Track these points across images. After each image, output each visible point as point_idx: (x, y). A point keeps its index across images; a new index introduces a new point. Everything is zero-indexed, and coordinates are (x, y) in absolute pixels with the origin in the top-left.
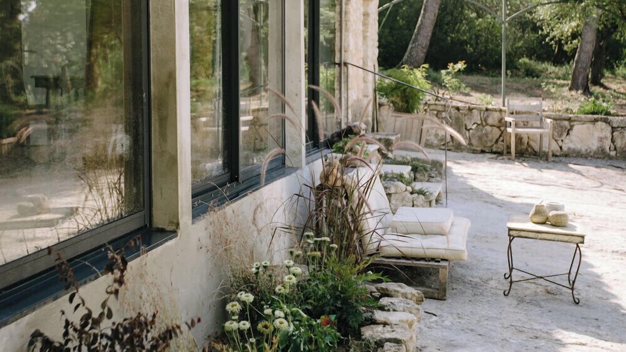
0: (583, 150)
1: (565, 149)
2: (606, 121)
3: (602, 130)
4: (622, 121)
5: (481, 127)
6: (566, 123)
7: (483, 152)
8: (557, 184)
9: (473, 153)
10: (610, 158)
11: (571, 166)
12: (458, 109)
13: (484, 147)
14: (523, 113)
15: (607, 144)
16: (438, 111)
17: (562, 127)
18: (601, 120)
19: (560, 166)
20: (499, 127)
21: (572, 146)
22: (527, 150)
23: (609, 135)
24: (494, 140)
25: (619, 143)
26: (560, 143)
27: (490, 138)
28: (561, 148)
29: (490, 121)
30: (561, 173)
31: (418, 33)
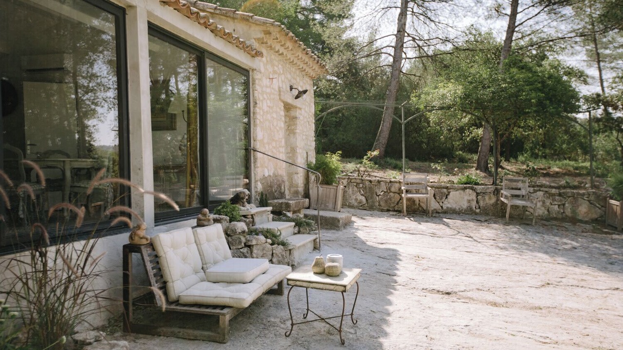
0: (457, 209)
1: (445, 208)
2: (472, 189)
3: (470, 195)
4: (483, 188)
5: (387, 194)
6: (445, 190)
7: (388, 210)
8: (425, 233)
9: (382, 211)
10: (476, 214)
11: (445, 220)
12: (371, 181)
13: (389, 207)
14: (415, 184)
15: (474, 204)
16: (357, 183)
17: (442, 193)
18: (469, 188)
19: (437, 220)
20: (399, 194)
21: (449, 206)
22: (418, 209)
23: (475, 198)
24: (396, 202)
25: (482, 203)
26: (441, 204)
27: (393, 201)
28: (442, 207)
29: (393, 189)
30: (433, 225)
31: (380, 136)
